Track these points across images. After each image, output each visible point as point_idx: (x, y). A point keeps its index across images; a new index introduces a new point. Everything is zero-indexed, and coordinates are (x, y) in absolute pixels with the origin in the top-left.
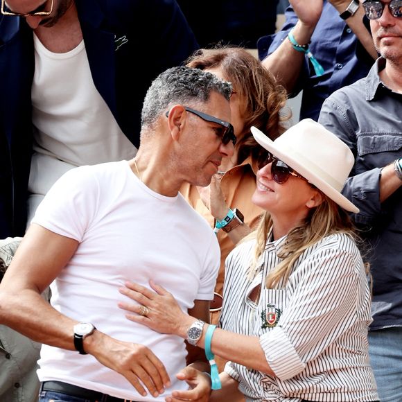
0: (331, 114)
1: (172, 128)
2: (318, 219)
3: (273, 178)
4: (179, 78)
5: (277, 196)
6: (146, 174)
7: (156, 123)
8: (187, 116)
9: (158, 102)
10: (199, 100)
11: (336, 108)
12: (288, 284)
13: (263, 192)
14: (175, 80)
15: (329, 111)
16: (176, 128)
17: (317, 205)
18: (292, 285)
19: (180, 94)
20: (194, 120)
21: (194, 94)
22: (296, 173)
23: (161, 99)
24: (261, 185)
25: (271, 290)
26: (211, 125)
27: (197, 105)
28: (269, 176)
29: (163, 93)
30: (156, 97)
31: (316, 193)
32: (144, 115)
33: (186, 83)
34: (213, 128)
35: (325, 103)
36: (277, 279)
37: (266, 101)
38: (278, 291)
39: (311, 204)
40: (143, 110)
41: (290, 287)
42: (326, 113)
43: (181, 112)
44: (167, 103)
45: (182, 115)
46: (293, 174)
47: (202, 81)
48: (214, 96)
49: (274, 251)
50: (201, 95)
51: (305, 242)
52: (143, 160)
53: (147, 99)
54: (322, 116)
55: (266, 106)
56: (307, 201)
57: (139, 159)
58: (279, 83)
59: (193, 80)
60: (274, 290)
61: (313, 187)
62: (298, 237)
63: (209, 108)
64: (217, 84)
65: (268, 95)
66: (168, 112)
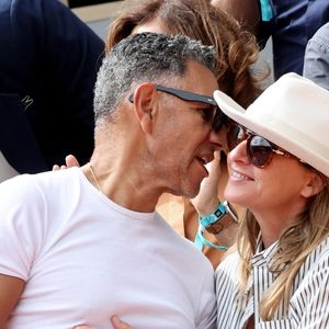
0: (319, 60)
1: (141, 116)
2: (319, 211)
3: (251, 162)
4: (140, 47)
5: (258, 185)
6: (108, 184)
7: (116, 113)
8: (159, 98)
9: (116, 85)
10: (173, 73)
11: (325, 52)
12: (291, 311)
13: (238, 183)
14: (135, 50)
15: (316, 56)
16: (146, 116)
17: (316, 192)
18: (296, 311)
19: (146, 68)
20: (170, 101)
21: (165, 67)
22: (282, 150)
23: (120, 79)
24: (235, 174)
25: (268, 323)
26: (193, 106)
27: (171, 80)
28: (245, 160)
29: (121, 71)
30: (112, 79)
31: (314, 175)
32: (98, 106)
33: (152, 53)
34: (198, 110)
35: (308, 47)
36: (274, 305)
37: (226, 56)
38: (278, 322)
39: (307, 193)
40: (95, 99)
41: (294, 314)
42: (312, 60)
43: (151, 93)
44: (129, 83)
45: (153, 97)
46: (278, 152)
47: (173, 47)
48: (192, 67)
49: (265, 265)
50: (175, 66)
51: (304, 245)
52: (102, 164)
53: (98, 83)
54: (307, 66)
55: (228, 62)
56: (302, 188)
57: (96, 164)
58: (244, 28)
59: (160, 48)
60: (273, 322)
61: (308, 167)
62: (295, 240)
63: (188, 82)
64: (194, 49)
65: (228, 46)
66: (132, 96)
